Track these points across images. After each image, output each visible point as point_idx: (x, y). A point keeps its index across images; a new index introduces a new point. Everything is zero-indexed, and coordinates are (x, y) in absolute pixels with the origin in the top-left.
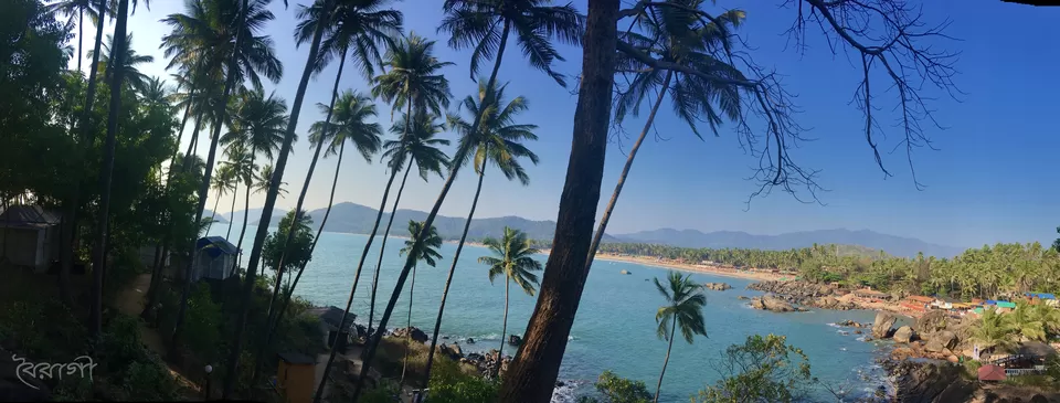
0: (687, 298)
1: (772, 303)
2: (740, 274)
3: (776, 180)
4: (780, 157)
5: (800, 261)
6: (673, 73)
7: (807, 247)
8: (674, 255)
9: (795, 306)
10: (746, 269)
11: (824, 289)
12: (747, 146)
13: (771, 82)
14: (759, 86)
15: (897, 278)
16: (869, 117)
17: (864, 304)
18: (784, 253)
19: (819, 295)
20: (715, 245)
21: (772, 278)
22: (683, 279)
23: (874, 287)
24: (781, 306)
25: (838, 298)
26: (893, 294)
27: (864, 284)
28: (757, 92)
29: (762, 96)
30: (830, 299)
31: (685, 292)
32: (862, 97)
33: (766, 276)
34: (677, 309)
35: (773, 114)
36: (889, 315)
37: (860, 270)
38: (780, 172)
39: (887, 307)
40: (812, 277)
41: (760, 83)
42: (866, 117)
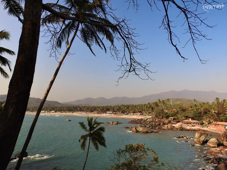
0: (95, 129)
1: (140, 129)
2: (124, 116)
3: (130, 70)
4: (131, 59)
5: (153, 109)
6: (80, 24)
7: (155, 101)
8: (92, 109)
9: (152, 130)
10: (127, 114)
11: (166, 121)
12: (115, 56)
13: (123, 24)
14: (117, 27)
15: (206, 113)
16: (170, 32)
17: (188, 128)
18: (145, 105)
19: (164, 124)
20: (113, 104)
21: (140, 117)
22: (93, 121)
23: (193, 119)
24: (145, 130)
25: (174, 125)
26: (204, 122)
27: (187, 117)
28: (117, 29)
29: (120, 30)
30: (169, 125)
31: (95, 126)
32: (166, 23)
33: (137, 117)
34: (90, 135)
35: (125, 39)
36: (203, 133)
37: (184, 110)
38: (131, 66)
39: (201, 128)
40: (160, 116)
41: (118, 25)
42: (168, 32)
